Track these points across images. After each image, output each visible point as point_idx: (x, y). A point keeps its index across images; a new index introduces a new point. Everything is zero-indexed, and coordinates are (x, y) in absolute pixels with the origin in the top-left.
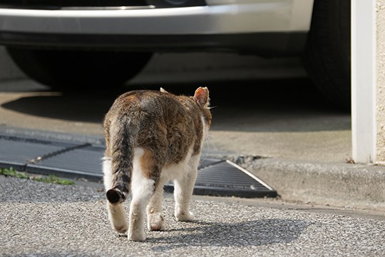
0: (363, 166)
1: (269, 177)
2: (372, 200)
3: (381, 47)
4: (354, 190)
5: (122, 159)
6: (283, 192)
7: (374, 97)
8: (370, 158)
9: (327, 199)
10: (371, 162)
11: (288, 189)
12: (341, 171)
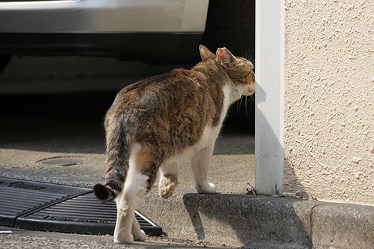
0: (267, 198)
1: (152, 211)
2: (278, 240)
3: (290, 53)
4: (256, 227)
5: (117, 157)
6: (169, 229)
7: (282, 114)
8: (276, 188)
9: (224, 239)
10: (277, 193)
11: (176, 226)
12: (241, 203)
